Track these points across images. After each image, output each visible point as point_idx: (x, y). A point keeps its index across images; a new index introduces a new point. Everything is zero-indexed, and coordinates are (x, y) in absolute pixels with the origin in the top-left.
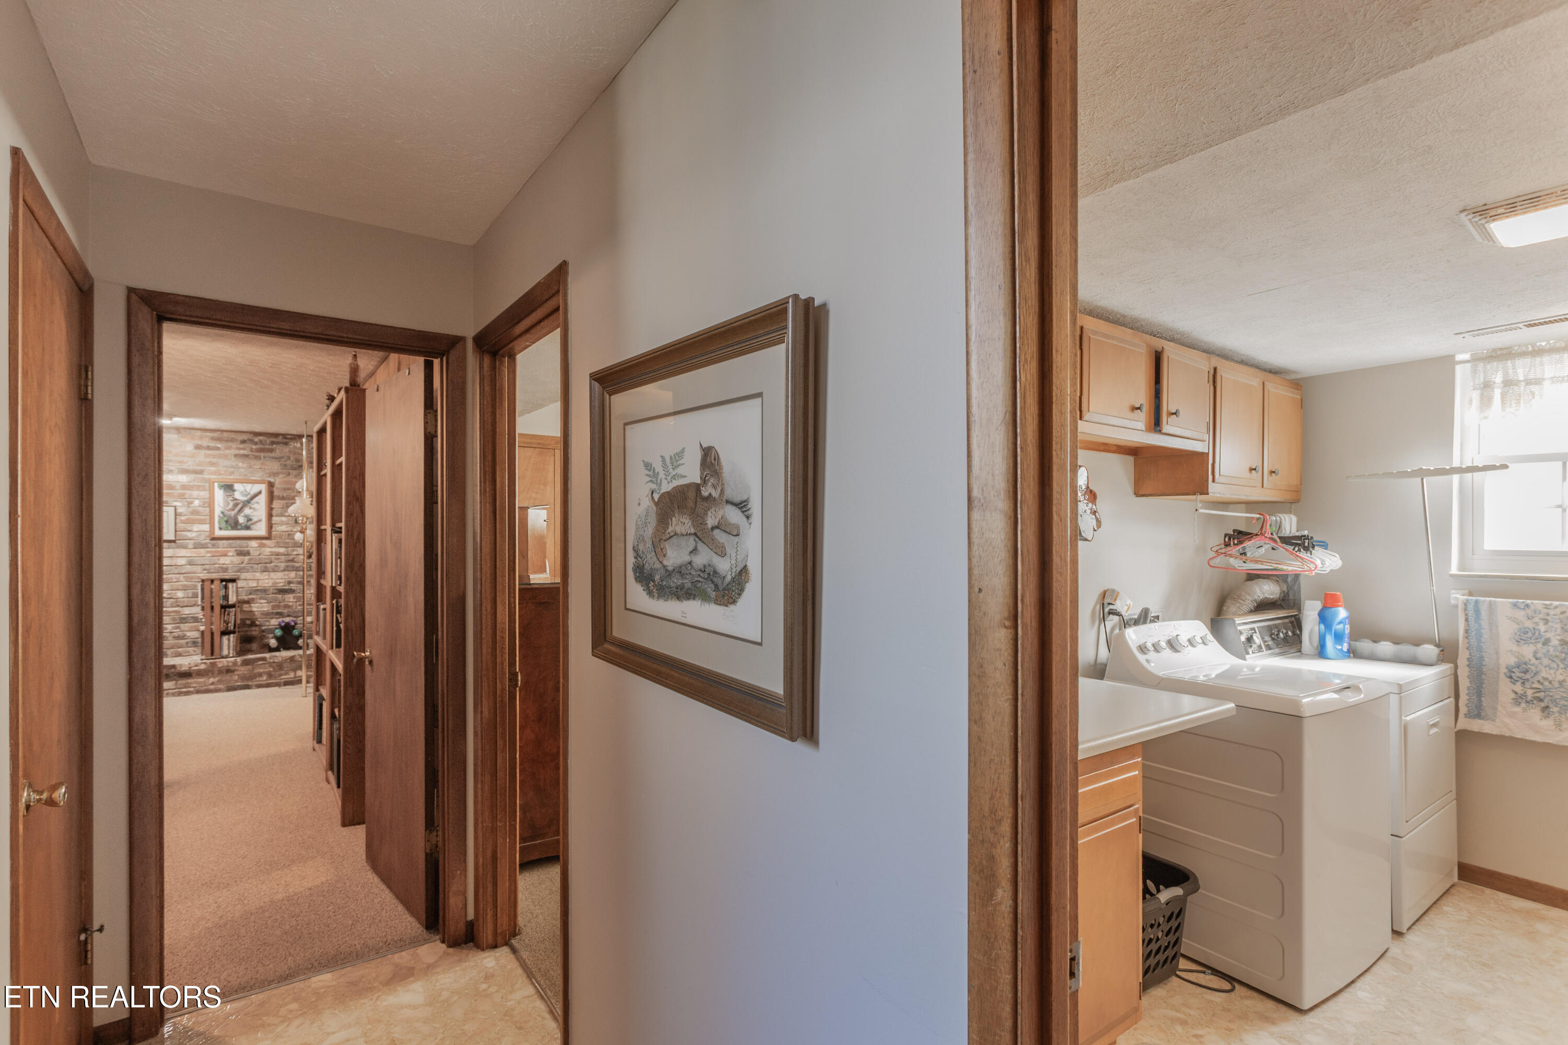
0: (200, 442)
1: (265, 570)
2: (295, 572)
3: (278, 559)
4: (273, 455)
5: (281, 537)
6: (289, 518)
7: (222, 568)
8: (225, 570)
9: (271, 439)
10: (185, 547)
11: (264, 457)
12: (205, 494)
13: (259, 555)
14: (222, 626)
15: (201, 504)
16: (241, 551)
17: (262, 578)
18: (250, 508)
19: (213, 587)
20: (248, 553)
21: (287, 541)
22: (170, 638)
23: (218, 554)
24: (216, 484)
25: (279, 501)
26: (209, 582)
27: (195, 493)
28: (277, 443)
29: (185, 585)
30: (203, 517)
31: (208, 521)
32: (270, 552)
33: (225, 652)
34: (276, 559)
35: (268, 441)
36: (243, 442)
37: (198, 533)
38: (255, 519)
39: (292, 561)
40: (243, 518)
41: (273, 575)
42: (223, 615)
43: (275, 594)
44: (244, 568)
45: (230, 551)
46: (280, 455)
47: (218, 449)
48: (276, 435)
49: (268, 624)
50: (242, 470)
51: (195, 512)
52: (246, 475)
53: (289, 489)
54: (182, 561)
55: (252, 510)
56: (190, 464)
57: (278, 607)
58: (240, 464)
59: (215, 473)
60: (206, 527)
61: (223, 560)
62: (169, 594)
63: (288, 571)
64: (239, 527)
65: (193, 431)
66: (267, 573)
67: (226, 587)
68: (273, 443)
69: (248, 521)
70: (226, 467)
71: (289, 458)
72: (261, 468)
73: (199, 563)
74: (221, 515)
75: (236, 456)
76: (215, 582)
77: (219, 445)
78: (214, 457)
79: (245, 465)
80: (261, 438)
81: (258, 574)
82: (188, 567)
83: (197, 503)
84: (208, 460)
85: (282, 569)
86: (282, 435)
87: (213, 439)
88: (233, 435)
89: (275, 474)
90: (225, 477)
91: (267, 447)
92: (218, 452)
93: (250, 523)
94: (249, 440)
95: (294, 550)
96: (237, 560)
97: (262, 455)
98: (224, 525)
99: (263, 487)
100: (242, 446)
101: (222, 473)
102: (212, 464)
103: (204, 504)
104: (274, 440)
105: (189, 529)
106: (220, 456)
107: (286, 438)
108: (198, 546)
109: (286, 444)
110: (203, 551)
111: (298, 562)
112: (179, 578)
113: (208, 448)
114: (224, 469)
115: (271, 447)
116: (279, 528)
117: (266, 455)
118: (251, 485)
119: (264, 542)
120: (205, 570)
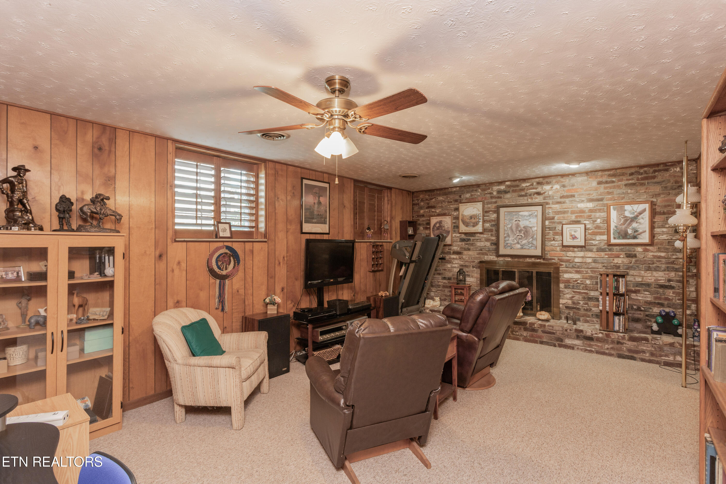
0: (601, 180)
1: (649, 269)
2: (674, 272)
3: (660, 261)
4: (656, 180)
5: (661, 244)
6: (669, 229)
7: (616, 266)
8: (619, 267)
9: (654, 169)
10: (591, 251)
11: (648, 183)
12: (604, 215)
13: (644, 258)
14: (614, 309)
15: (602, 221)
16: (629, 254)
17: (646, 275)
18: (637, 222)
19: (607, 279)
20: (635, 256)
21: (668, 247)
22: (582, 310)
23: (613, 256)
24: (612, 207)
25: (660, 216)
26: (606, 276)
27: (598, 214)
28: (659, 171)
29: (591, 276)
30: (603, 231)
31: (606, 233)
32: (653, 256)
33: (617, 328)
34: (657, 261)
35: (651, 171)
36: (632, 174)
37: (600, 241)
38: (640, 231)
39: (673, 263)
40: (631, 230)
41: (655, 273)
42: (615, 301)
43: (657, 288)
44: (632, 267)
45: (621, 254)
46: (662, 180)
47: (613, 182)
48: (658, 165)
49: (651, 310)
50: (630, 195)
51: (598, 227)
52: (633, 199)
53: (669, 206)
54: (589, 260)
55: (638, 224)
56: (595, 195)
57: (660, 298)
58: (629, 191)
59: (611, 199)
60: (605, 237)
61: (616, 261)
62: (581, 281)
63: (668, 271)
64: (628, 237)
65: (596, 173)
66: (651, 272)
67: (618, 280)
68: (655, 171)
69: (635, 232)
70: (619, 194)
71: (669, 181)
72: (645, 192)
73: (600, 262)
74: (615, 229)
75: (626, 185)
76: (610, 276)
77: (614, 180)
78: (610, 188)
79: (633, 191)
80: (646, 169)
81: (643, 272)
82: (593, 264)
83: (599, 221)
84: (606, 191)
85: (662, 269)
86: (663, 164)
87: (610, 176)
88: (624, 171)
89: (657, 195)
90: (618, 201)
91: (650, 175)
92: (613, 184)
93: (636, 233)
94: (636, 172)
95: (673, 255)
96: (626, 260)
97: (646, 182)
98: (617, 236)
99: (647, 206)
100: (631, 177)
101: (616, 198)
102: (609, 193)
103: (603, 221)
104: (657, 168)
105: (594, 238)
106: (614, 187)
107: (666, 166)
108: (600, 250)
109: (667, 170)
110: (603, 254)
111: (677, 265)
112: (587, 271)
113: (607, 182)
114: (618, 195)
115: (653, 174)
116: (661, 237)
117: (650, 181)
118: (637, 205)
119: (648, 247)
120: (604, 266)
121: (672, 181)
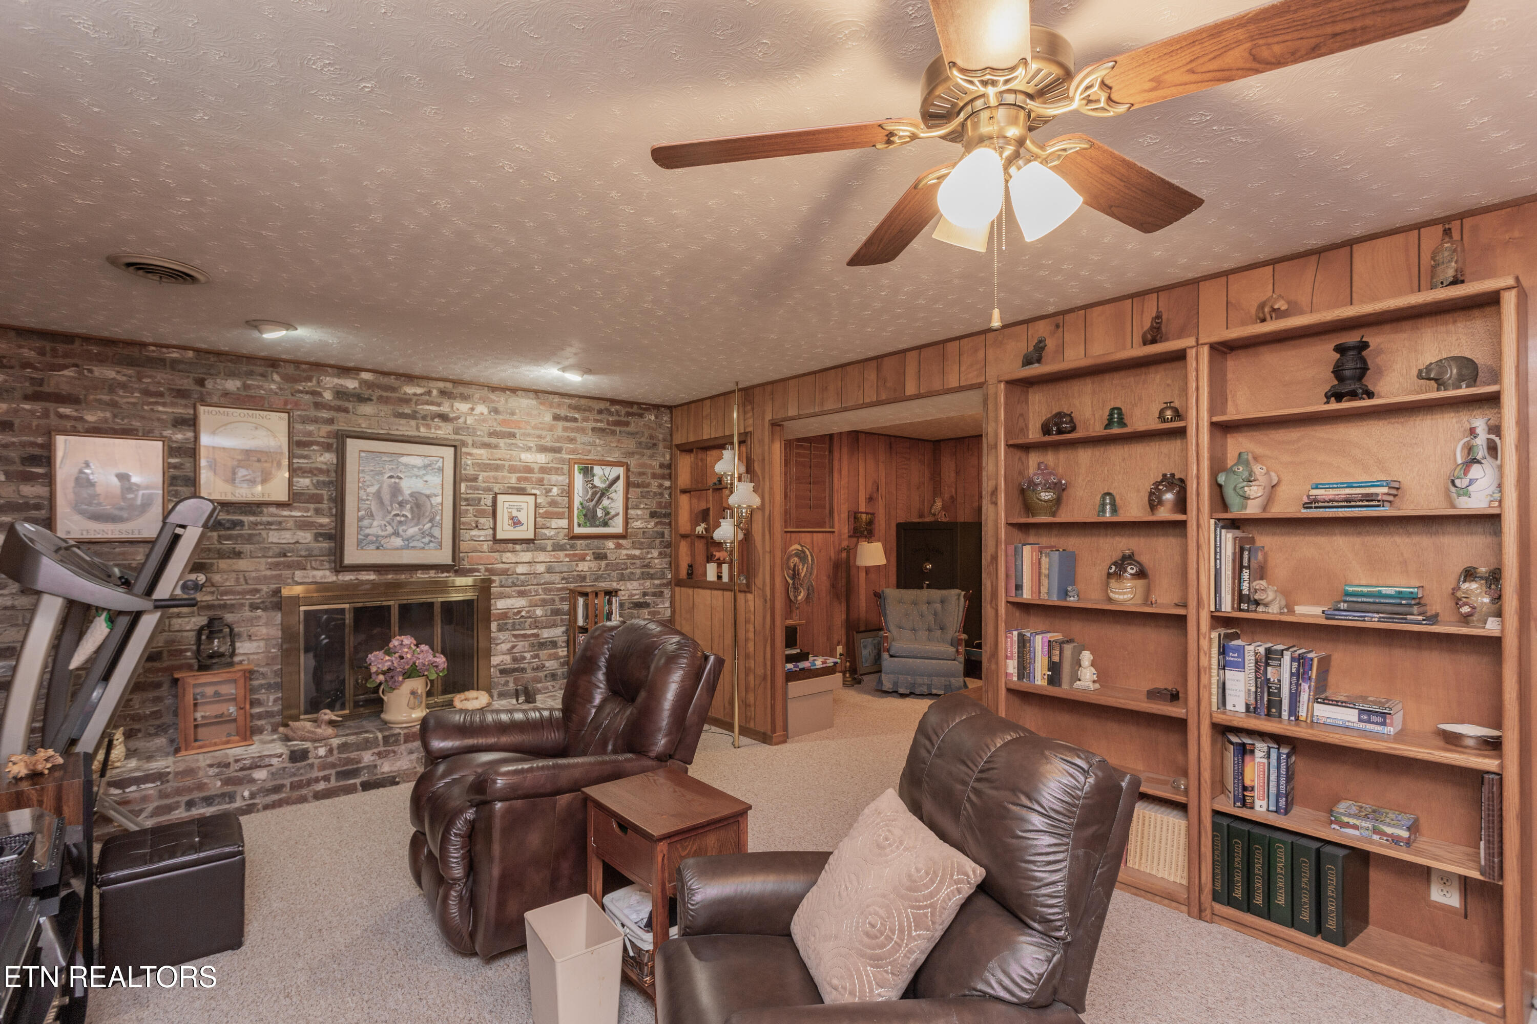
0: (558, 411)
1: (622, 578)
2: (650, 581)
4: (628, 429)
5: (636, 536)
6: (644, 511)
7: (581, 576)
8: (583, 578)
9: (627, 409)
10: (543, 549)
11: (620, 432)
12: (563, 479)
13: (616, 559)
15: (560, 492)
16: (599, 554)
18: (609, 498)
20: (605, 557)
21: (643, 540)
22: (529, 671)
23: (576, 558)
24: (576, 466)
25: (635, 490)
26: (594, 595)
27: (554, 478)
28: (633, 414)
29: (544, 600)
30: (561, 510)
31: (566, 514)
32: (627, 555)
34: (632, 564)
35: (623, 413)
36: (600, 412)
37: (557, 531)
38: (613, 513)
39: (648, 566)
40: (602, 512)
45: (587, 554)
46: (636, 430)
47: (575, 420)
48: (632, 404)
50: (599, 449)
51: (553, 503)
52: (602, 456)
53: (643, 474)
54: (541, 568)
55: (610, 501)
56: (548, 442)
58: (597, 441)
59: (573, 452)
60: (564, 523)
61: (581, 566)
62: (528, 612)
63: (643, 579)
64: (597, 523)
65: (551, 397)
68: (628, 414)
69: (606, 515)
70: (584, 444)
71: (643, 435)
72: (616, 447)
73: (557, 570)
74: (580, 507)
75: (593, 429)
76: (600, 595)
77: (577, 416)
78: (573, 430)
79: (602, 442)
80: (618, 407)
82: (547, 575)
83: (555, 490)
84: (566, 434)
85: (637, 577)
86: (637, 404)
87: (571, 407)
88: (591, 403)
89: (631, 454)
90: (583, 457)
91: (622, 419)
92: (576, 424)
93: (607, 518)
94: (606, 409)
95: (648, 553)
96: (594, 565)
97: (618, 429)
98: (582, 520)
99: (621, 471)
100: (598, 417)
101: (581, 451)
102: (572, 440)
103: (563, 493)
104: (630, 410)
105: (548, 525)
106: (577, 430)
107: (641, 408)
108: (558, 547)
109: (641, 416)
110: (561, 554)
111: (652, 569)
112: (536, 591)
113: (566, 419)
114: (582, 446)
115: (625, 419)
116: (636, 523)
117: (623, 429)
118: (609, 468)
119: (621, 541)
120: (563, 579)
121: (646, 435)
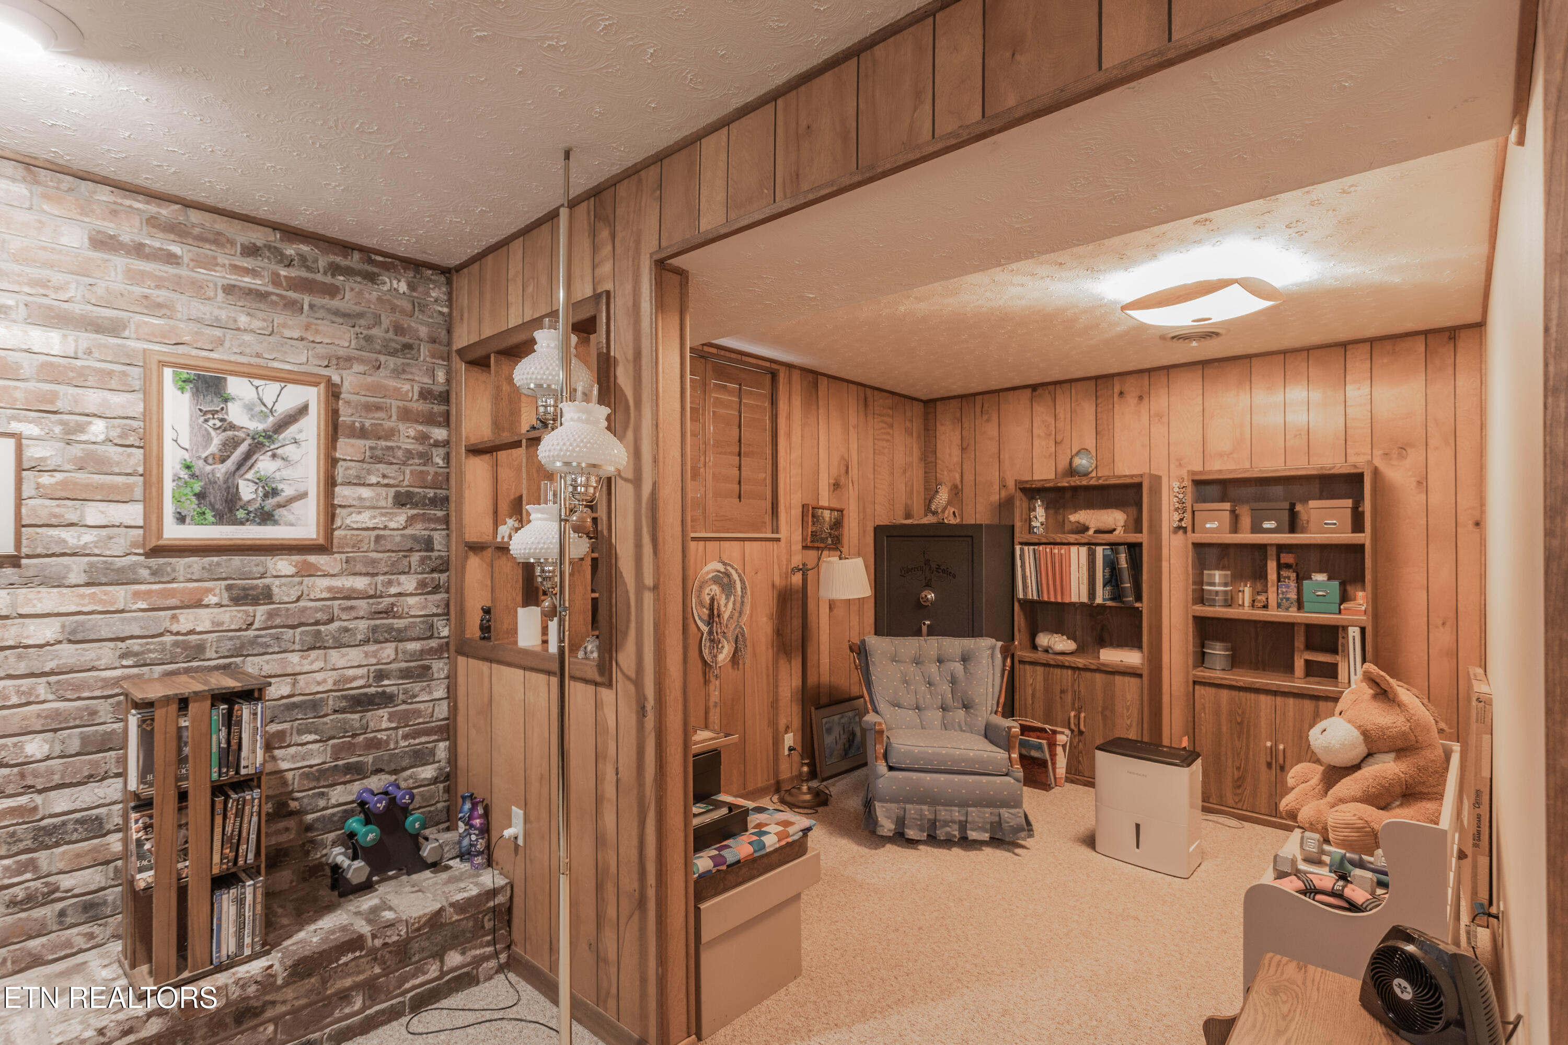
0: (110, 228)
1: (316, 644)
2: (393, 645)
3: (352, 608)
4: (336, 303)
5: (356, 546)
6: (379, 490)
7: (185, 646)
8: (196, 649)
9: (332, 258)
10: (52, 580)
11: (311, 306)
12: (127, 402)
13: (298, 600)
14: (216, 858)
15: (113, 434)
16: (245, 588)
17: (306, 668)
18: (274, 456)
19: (184, 723)
20: (266, 596)
21: (374, 555)
23: (170, 601)
24: (168, 372)
25: (353, 441)
26: (174, 708)
27: (92, 397)
28: (349, 272)
29: (54, 715)
30: (120, 480)
31: (138, 493)
32: (330, 589)
33: (228, 945)
34: (344, 609)
35: (322, 263)
36: (252, 250)
37: (104, 532)
38: (288, 491)
39: (388, 612)
40: (253, 487)
41: (337, 657)
42: (219, 820)
43: (343, 711)
44: (253, 642)
45: (209, 591)
46: (358, 309)
47: (171, 259)
48: (346, 248)
49: (322, 803)
50: (248, 338)
51: (92, 461)
52: (258, 355)
53: (378, 408)
54: (45, 631)
55: (278, 463)
56: (74, 299)
57: (350, 748)
58: (243, 320)
59: (162, 335)
60: (133, 513)
61: (187, 620)
63: (377, 642)
64: (241, 514)
65: (84, 185)
66: (322, 652)
67: (231, 721)
68: (335, 269)
69: (266, 496)
70: (198, 321)
71: (377, 321)
72: (302, 339)
73: (105, 634)
74: (184, 474)
75: (229, 290)
76: (193, 707)
77: (176, 249)
78: (160, 281)
79: (257, 324)
80: (305, 248)
81: (294, 658)
82: (65, 648)
83: (98, 429)
84: (138, 290)
85: (359, 637)
86: (361, 249)
87: (152, 222)
88: (220, 224)
89: (344, 362)
90: (194, 352)
91: (319, 277)
92: (171, 270)
93: (271, 502)
94: (268, 247)
95: (390, 583)
96: (232, 616)
97: (307, 299)
98: (191, 506)
99: (312, 396)
100: (248, 263)
101: (186, 339)
102: (155, 305)
103: (123, 435)
104: (338, 259)
105: (72, 517)
106: (178, 285)
107: (371, 262)
108: (105, 576)
109: (371, 278)
110: (120, 595)
111: (400, 617)
112: (30, 692)
113: (138, 250)
114: (194, 327)
115: (328, 279)
116: (355, 517)
117: (319, 301)
118: (276, 386)
119: (312, 559)
120: (123, 656)
121: (386, 322)
